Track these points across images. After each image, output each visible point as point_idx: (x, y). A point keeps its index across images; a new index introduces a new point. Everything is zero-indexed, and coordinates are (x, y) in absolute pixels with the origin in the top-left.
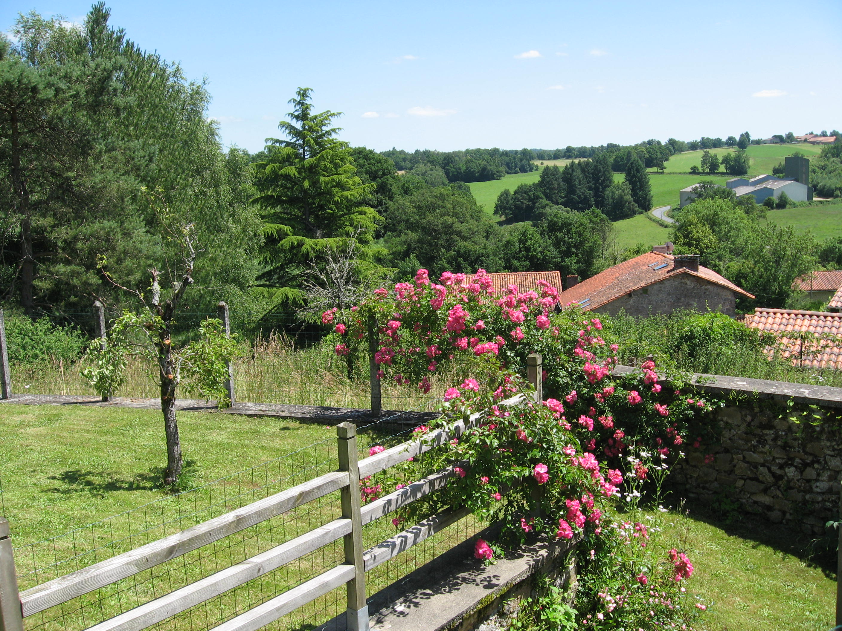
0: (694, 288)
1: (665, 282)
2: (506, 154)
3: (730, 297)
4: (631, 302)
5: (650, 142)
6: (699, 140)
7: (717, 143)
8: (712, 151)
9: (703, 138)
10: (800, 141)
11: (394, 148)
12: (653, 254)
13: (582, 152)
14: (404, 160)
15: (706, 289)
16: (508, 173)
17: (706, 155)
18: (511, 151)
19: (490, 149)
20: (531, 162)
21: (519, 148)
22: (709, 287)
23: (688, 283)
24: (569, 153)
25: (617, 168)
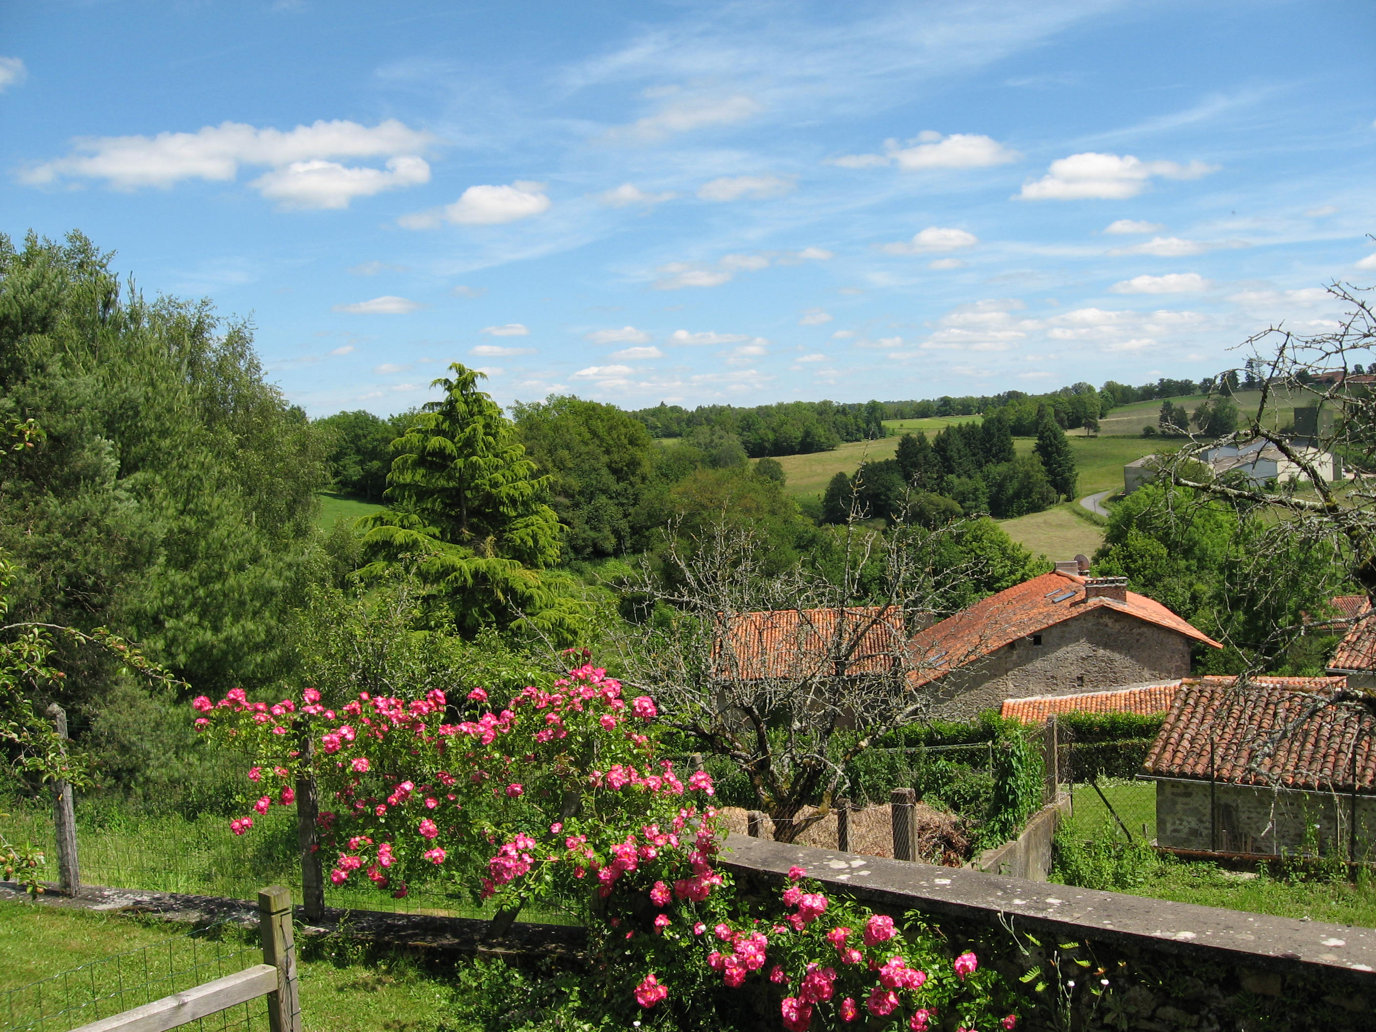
0: (1119, 632)
1: (1070, 622)
2: (843, 410)
3: (1181, 647)
4: (1015, 657)
5: (1078, 388)
6: (1156, 382)
7: (1185, 388)
8: (1177, 402)
9: (1162, 380)
10: (1321, 382)
11: (662, 403)
12: (1054, 575)
13: (966, 407)
14: (679, 421)
15: (1139, 634)
16: (847, 441)
17: (1167, 407)
18: (852, 407)
19: (817, 402)
20: (883, 423)
21: (865, 401)
22: (1144, 629)
23: (1110, 624)
24: (946, 407)
25: (1020, 430)
